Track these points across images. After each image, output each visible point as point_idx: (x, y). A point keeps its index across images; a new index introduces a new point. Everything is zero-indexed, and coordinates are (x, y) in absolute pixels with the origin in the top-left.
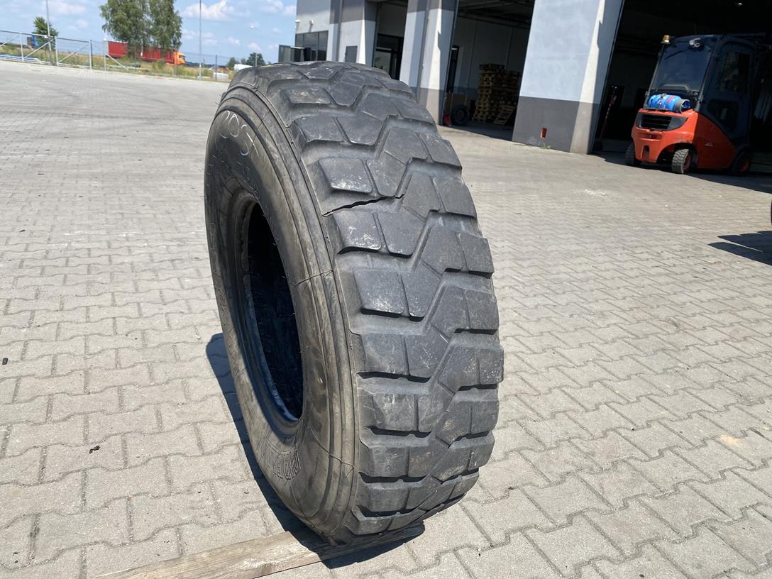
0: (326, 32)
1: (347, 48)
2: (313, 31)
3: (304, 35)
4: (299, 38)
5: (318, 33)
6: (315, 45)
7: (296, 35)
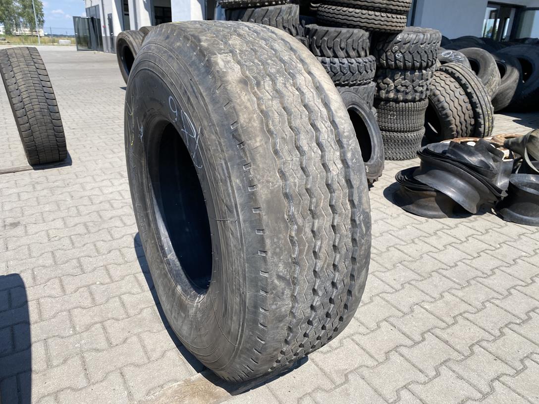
0: (98, 5)
1: (108, 15)
2: (93, 5)
3: (89, 8)
4: (88, 10)
5: (95, 7)
6: (94, 15)
7: (86, 9)
